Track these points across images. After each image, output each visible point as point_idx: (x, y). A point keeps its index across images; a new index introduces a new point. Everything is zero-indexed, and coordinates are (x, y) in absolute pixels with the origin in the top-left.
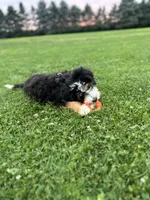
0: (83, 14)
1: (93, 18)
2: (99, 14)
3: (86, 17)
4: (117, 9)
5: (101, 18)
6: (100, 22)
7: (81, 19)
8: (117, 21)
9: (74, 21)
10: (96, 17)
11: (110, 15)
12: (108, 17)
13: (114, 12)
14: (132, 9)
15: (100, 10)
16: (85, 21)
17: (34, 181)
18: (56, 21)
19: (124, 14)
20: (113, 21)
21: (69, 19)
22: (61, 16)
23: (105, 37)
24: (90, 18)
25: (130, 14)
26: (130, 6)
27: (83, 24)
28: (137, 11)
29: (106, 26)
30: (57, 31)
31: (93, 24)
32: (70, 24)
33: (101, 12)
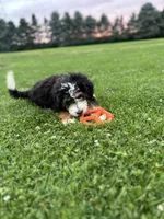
0: (99, 25)
1: (110, 29)
2: (116, 24)
3: (102, 28)
4: (136, 18)
5: (119, 29)
6: (117, 33)
7: (96, 30)
8: (136, 31)
9: (89, 33)
10: (113, 28)
11: (128, 25)
12: (126, 27)
13: (132, 22)
14: (152, 18)
15: (117, 20)
16: (101, 32)
17: (26, 204)
18: (70, 32)
19: (144, 23)
20: (131, 32)
21: (83, 30)
22: (75, 27)
23: (122, 48)
24: (106, 29)
25: (150, 23)
26: (150, 15)
27: (99, 35)
28: (158, 21)
29: (124, 36)
30: (71, 43)
31: (110, 34)
32: (85, 36)
33: (118, 22)
